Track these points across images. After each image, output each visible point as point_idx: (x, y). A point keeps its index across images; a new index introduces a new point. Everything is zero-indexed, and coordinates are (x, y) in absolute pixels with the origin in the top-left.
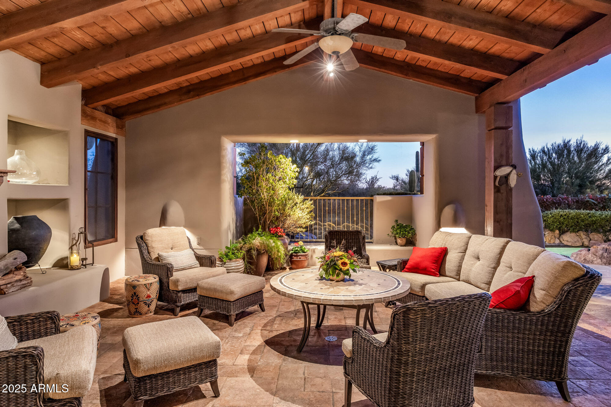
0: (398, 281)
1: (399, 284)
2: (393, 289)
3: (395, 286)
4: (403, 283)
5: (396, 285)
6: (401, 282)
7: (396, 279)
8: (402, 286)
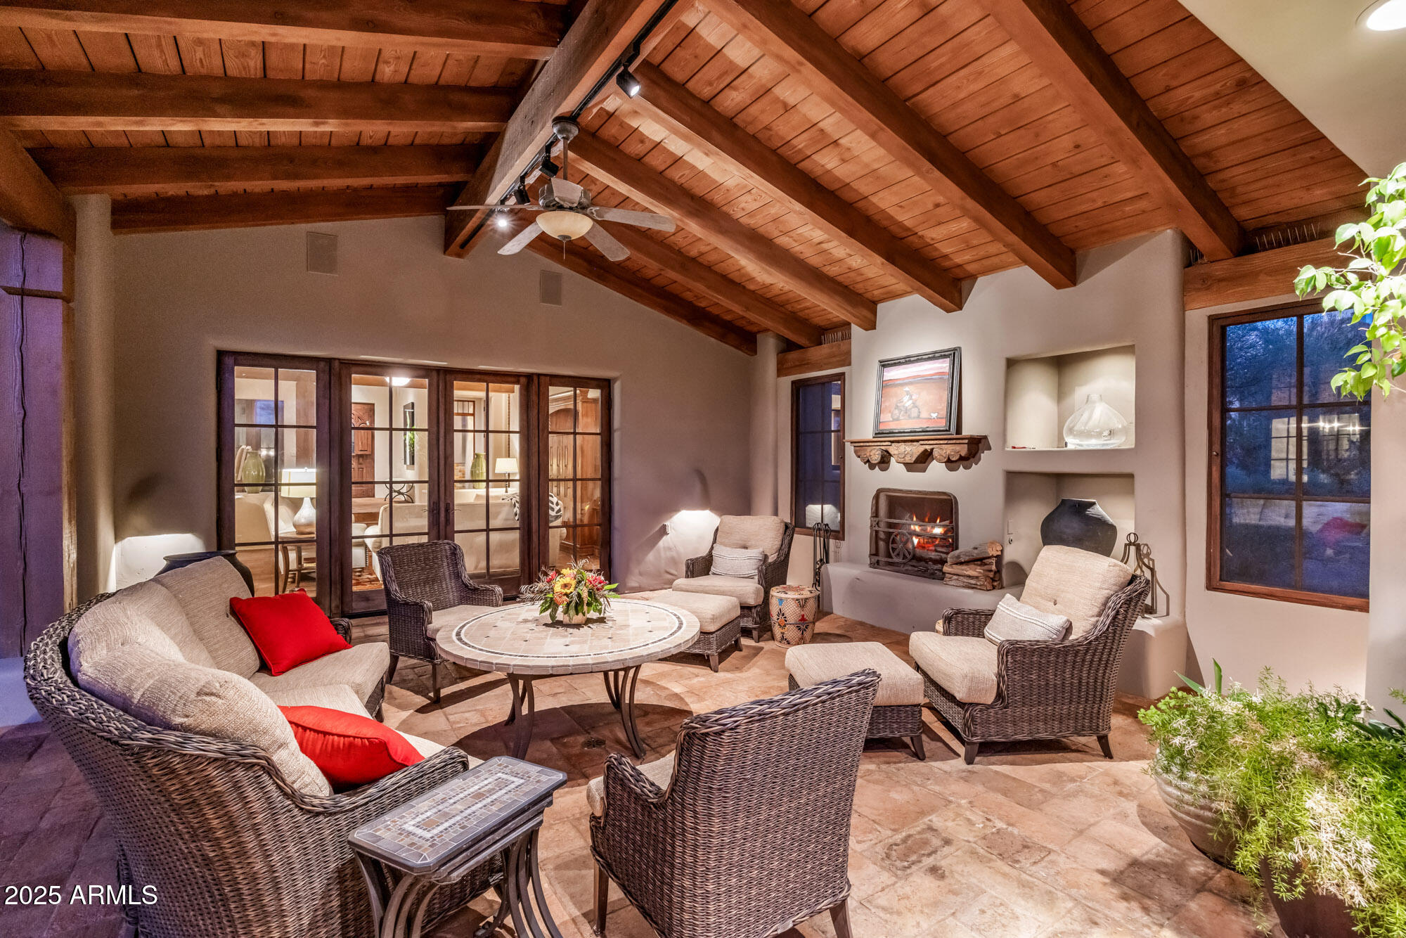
0: (460, 640)
1: (458, 634)
2: (468, 623)
3: (465, 628)
4: (451, 637)
5: (463, 631)
6: (454, 638)
7: (466, 644)
8: (453, 630)
